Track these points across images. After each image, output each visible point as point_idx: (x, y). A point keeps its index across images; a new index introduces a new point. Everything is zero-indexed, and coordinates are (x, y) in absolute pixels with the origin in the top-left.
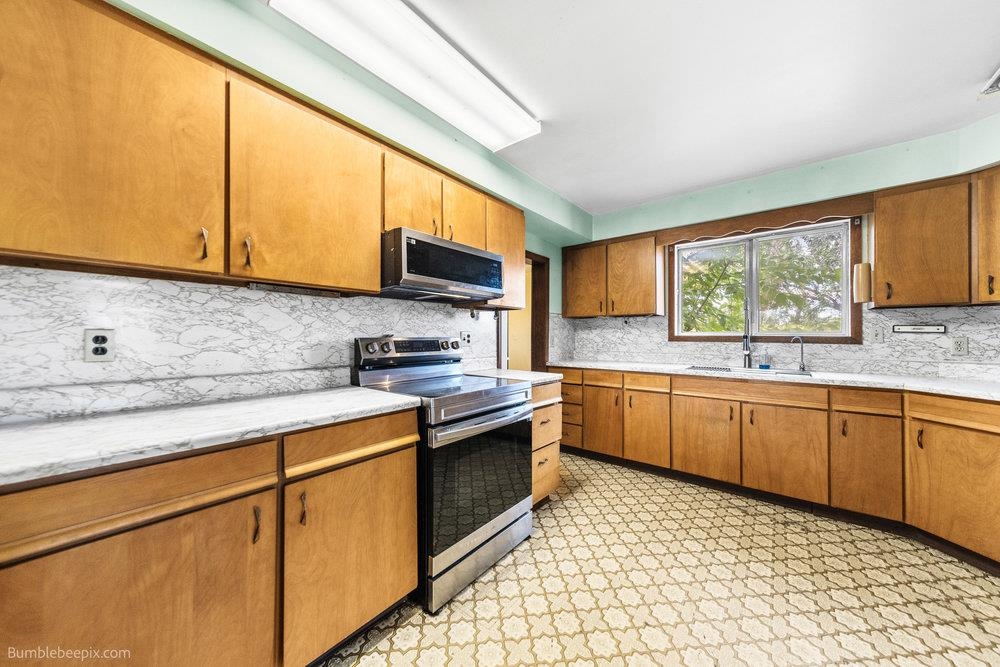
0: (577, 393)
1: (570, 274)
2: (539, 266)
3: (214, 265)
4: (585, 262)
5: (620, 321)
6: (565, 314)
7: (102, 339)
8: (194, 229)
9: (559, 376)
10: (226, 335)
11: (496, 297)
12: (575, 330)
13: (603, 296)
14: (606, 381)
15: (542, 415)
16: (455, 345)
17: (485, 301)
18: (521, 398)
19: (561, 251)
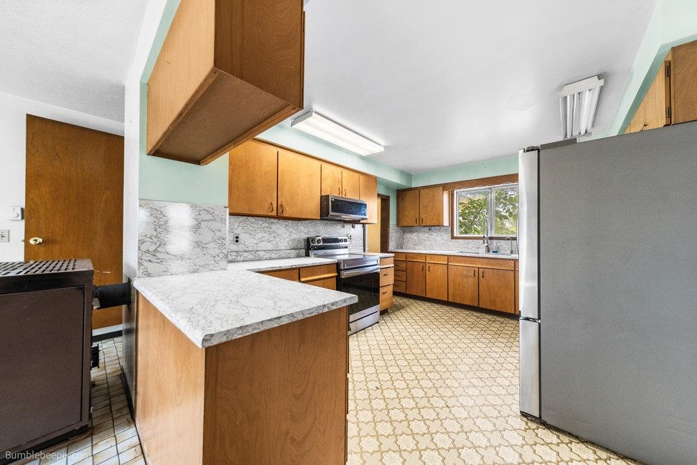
0: (403, 265)
1: (400, 204)
2: (385, 201)
3: (274, 213)
4: (409, 198)
5: (427, 229)
6: (398, 225)
7: (237, 237)
8: (270, 202)
9: (393, 255)
10: (267, 236)
11: (363, 219)
12: (404, 233)
13: (417, 216)
14: (417, 258)
15: (384, 272)
16: (346, 241)
17: (359, 221)
18: (375, 263)
19: (396, 192)
